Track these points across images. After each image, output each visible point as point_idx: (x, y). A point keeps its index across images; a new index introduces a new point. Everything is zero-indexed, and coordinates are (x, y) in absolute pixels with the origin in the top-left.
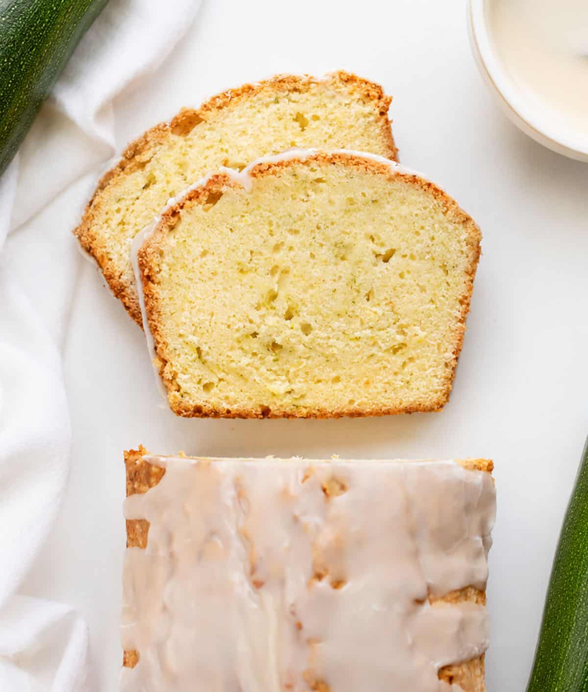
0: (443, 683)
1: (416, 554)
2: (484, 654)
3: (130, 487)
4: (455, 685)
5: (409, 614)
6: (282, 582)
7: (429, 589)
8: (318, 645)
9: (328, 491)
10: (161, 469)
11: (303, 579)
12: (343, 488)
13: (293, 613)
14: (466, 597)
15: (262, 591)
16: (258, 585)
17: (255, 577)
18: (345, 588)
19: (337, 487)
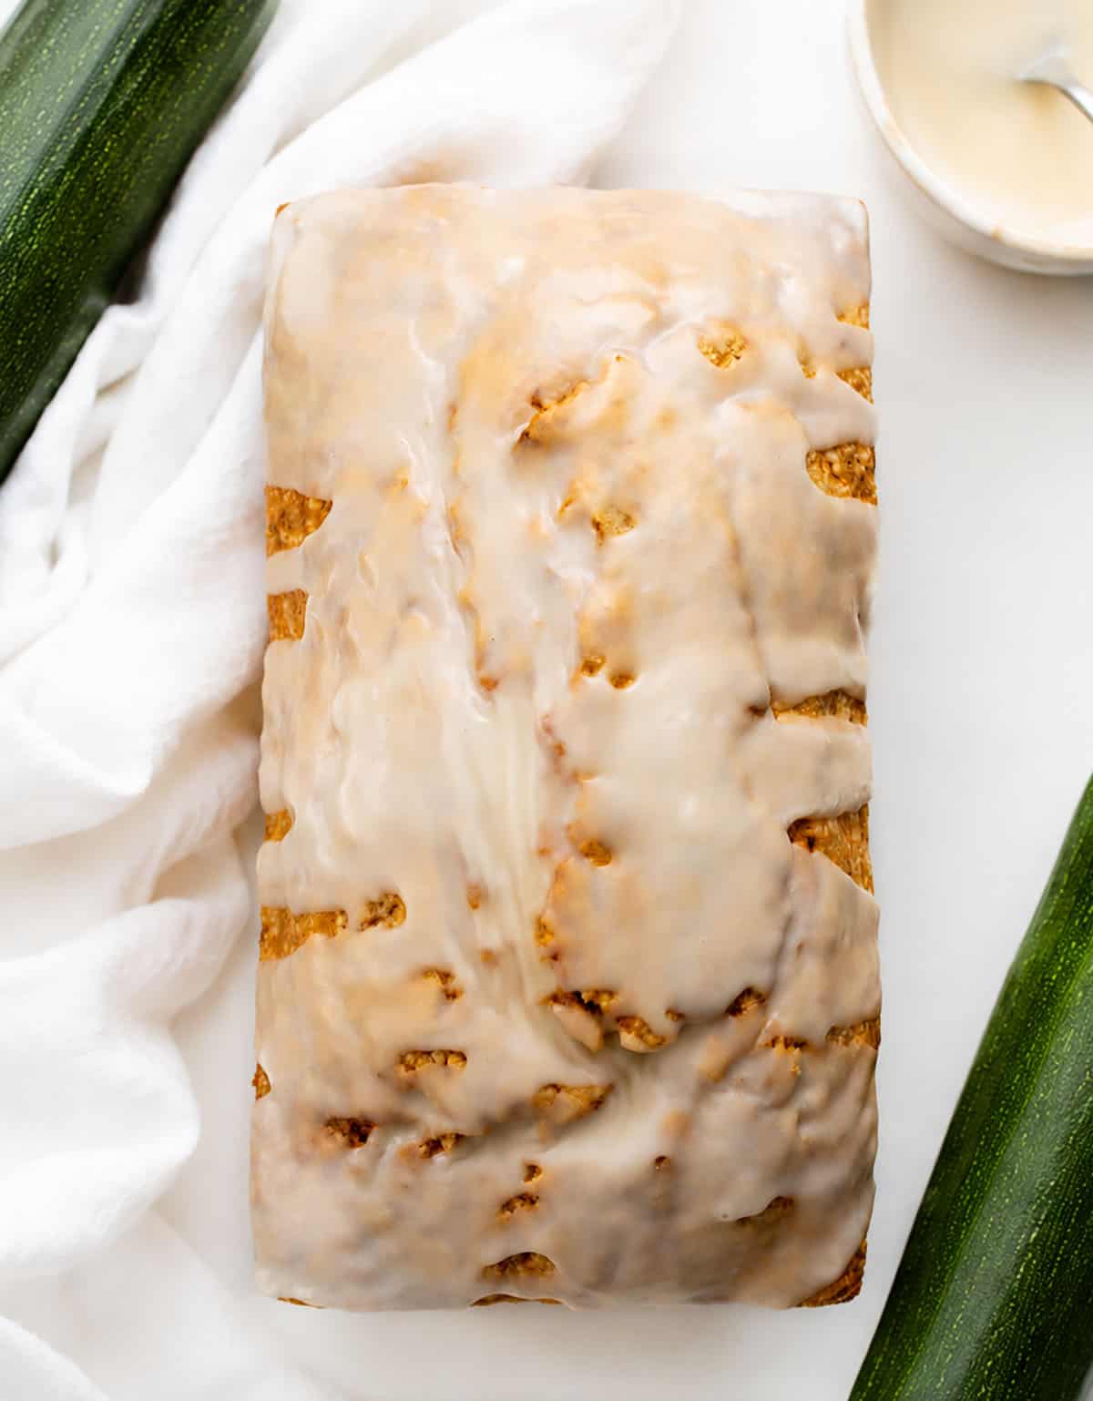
0: (799, 847)
1: (753, 630)
2: (866, 806)
3: (272, 540)
4: (817, 854)
5: (742, 731)
6: (529, 679)
7: (774, 693)
8: (588, 782)
9: (603, 528)
10: (324, 502)
11: (563, 674)
12: (628, 521)
13: (548, 730)
14: (834, 710)
15: (499, 695)
16: (489, 685)
17: (483, 673)
18: (631, 689)
19: (619, 519)
